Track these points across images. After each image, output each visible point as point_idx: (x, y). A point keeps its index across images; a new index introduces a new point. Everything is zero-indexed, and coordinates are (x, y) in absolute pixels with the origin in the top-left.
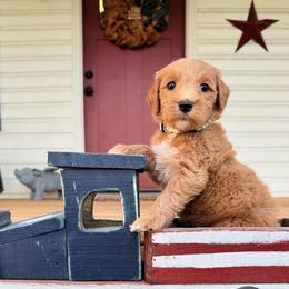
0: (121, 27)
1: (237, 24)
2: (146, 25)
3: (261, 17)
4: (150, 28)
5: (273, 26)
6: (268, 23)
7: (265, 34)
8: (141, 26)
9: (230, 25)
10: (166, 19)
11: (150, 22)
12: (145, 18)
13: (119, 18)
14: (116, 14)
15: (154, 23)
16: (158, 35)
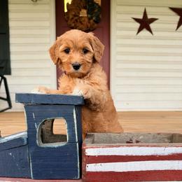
0: (76, 20)
1: (137, 20)
2: (89, 19)
3: (149, 17)
4: (92, 21)
5: (156, 21)
6: (153, 20)
7: (152, 26)
8: (87, 20)
9: (133, 20)
10: (100, 16)
11: (92, 18)
12: (89, 16)
13: (75, 16)
14: (73, 13)
15: (94, 18)
16: (96, 25)
